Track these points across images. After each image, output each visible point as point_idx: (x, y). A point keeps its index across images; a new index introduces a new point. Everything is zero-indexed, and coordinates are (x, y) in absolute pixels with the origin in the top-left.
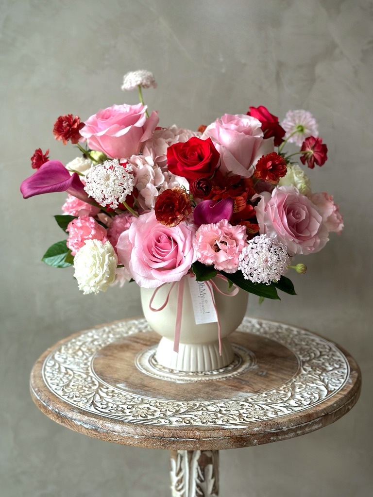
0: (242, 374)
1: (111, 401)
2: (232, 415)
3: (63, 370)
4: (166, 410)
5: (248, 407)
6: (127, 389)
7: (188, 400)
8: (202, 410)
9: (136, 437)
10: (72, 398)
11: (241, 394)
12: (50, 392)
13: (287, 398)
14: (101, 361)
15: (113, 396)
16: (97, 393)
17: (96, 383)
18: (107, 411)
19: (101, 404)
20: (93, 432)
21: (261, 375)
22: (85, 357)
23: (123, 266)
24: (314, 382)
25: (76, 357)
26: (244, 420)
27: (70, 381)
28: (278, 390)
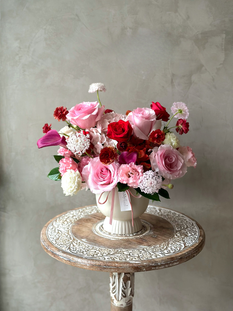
0: (144, 236)
1: (78, 247)
2: (135, 256)
3: (57, 231)
4: (104, 253)
5: (143, 253)
6: (86, 242)
7: (115, 248)
8: (121, 253)
9: (88, 265)
10: (60, 245)
11: (141, 246)
12: (49, 242)
13: (164, 249)
14: (76, 227)
15: (79, 245)
16: (72, 243)
17: (72, 238)
18: (75, 252)
19: (73, 249)
20: (68, 262)
21: (153, 237)
22: (68, 225)
23: (85, 182)
24: (179, 241)
25: (63, 224)
26: (140, 259)
27: (60, 237)
28: (160, 245)
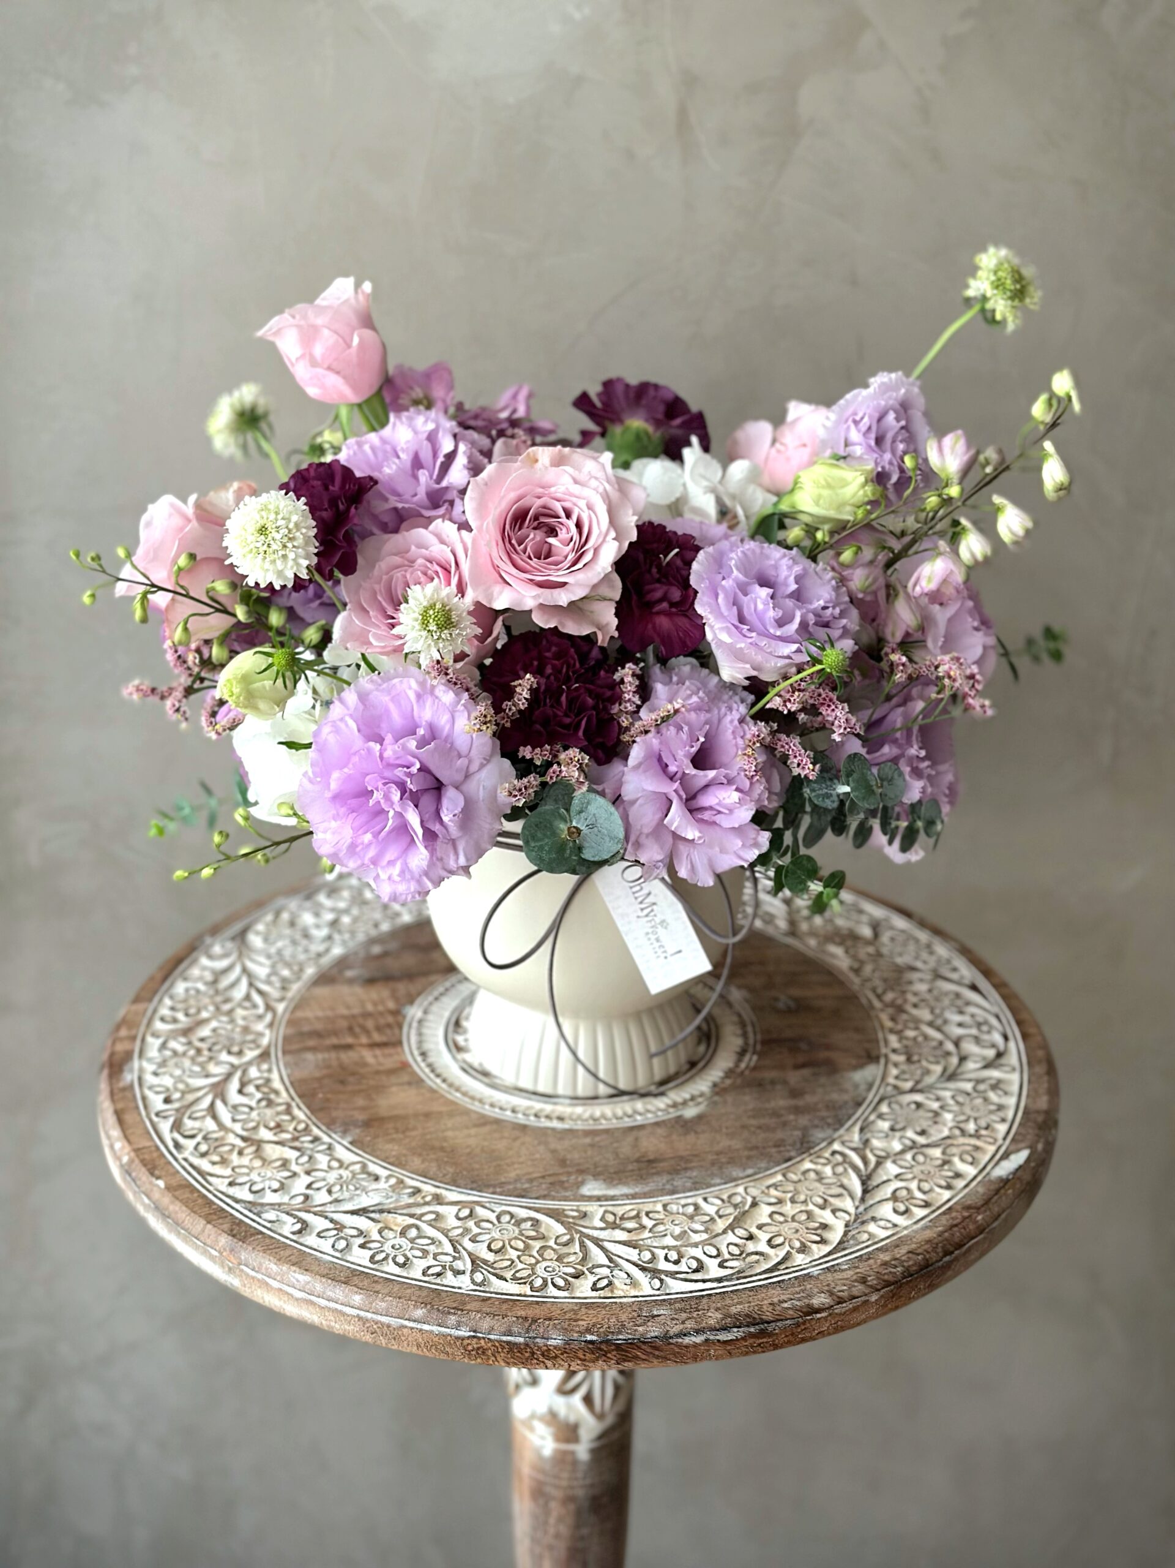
1: (670, 1241)
7: (801, 1148)
8: (879, 1157)
10: (571, 1284)
12: (477, 1299)
16: (592, 1238)
17: (528, 1213)
18: (720, 1271)
19: (673, 1263)
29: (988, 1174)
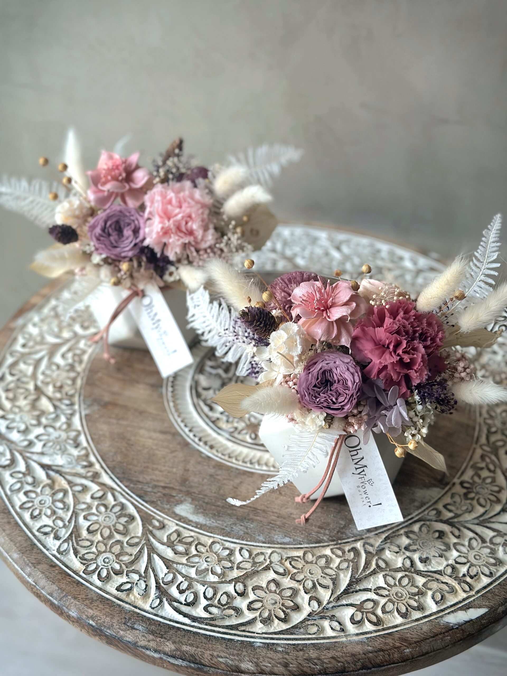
1: (192, 573)
2: (441, 574)
4: (315, 585)
5: (453, 539)
6: (200, 519)
8: (379, 567)
15: (188, 554)
17: (132, 510)
26: (470, 586)
29: (442, 617)
